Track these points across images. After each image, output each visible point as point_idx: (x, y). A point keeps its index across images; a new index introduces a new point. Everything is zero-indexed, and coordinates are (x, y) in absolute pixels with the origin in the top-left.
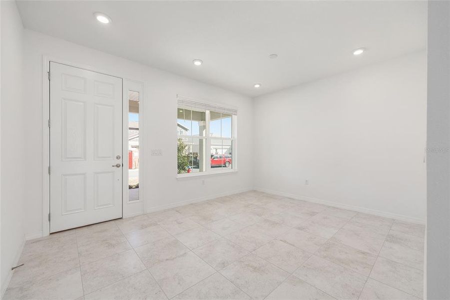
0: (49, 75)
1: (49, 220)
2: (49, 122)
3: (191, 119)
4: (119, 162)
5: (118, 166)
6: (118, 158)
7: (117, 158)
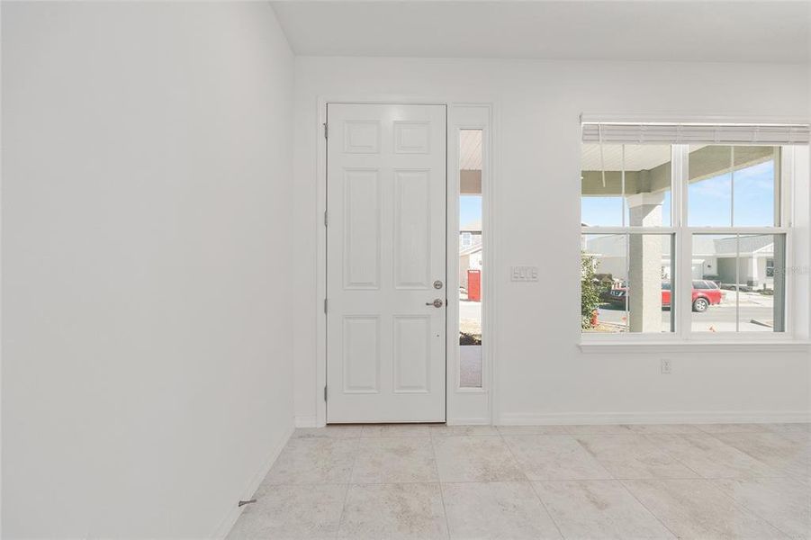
0: (326, 129)
1: (326, 399)
2: (326, 216)
3: (619, 192)
4: (440, 295)
5: (437, 304)
6: (438, 285)
7: (436, 285)
